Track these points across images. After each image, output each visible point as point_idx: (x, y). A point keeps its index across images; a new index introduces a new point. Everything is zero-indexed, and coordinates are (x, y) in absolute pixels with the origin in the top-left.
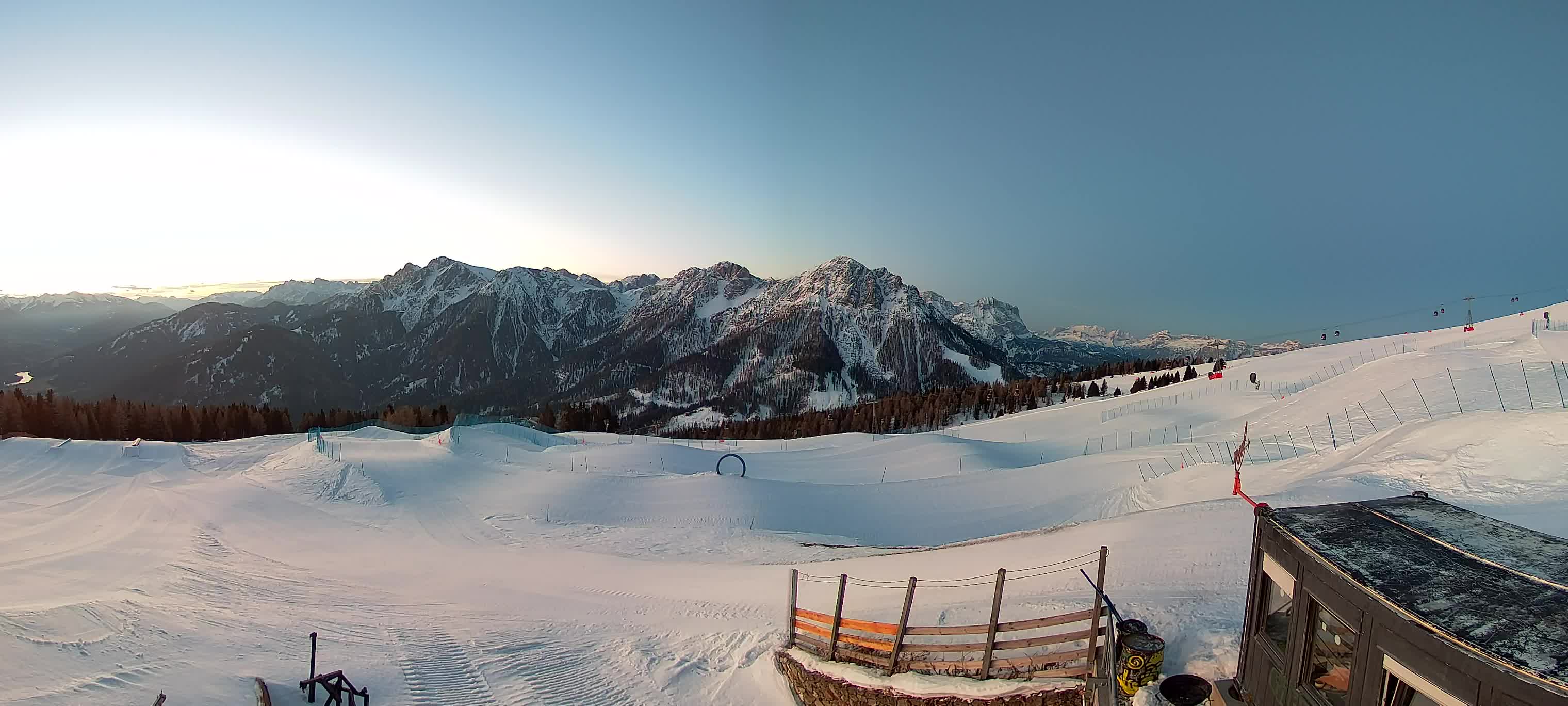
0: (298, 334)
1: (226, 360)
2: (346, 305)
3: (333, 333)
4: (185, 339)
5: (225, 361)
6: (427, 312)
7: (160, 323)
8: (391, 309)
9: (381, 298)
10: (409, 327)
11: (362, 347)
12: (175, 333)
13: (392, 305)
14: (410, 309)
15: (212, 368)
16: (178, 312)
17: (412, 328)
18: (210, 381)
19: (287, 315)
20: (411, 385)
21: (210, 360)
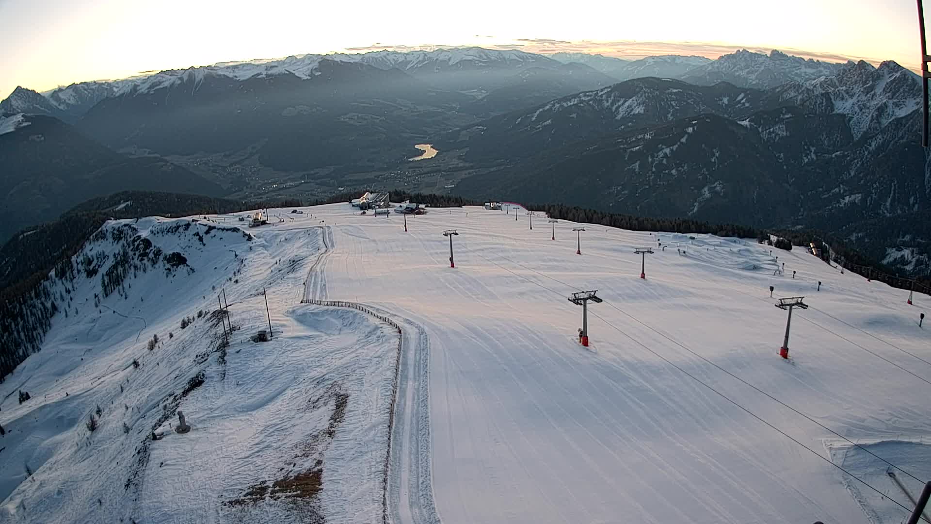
0: (745, 128)
1: (668, 149)
2: (800, 97)
3: (781, 131)
4: (620, 116)
5: (667, 151)
6: (875, 121)
7: (591, 96)
8: (841, 111)
9: (832, 97)
10: (857, 135)
11: (809, 149)
12: (609, 109)
13: (843, 107)
14: (860, 114)
15: (654, 157)
16: (612, 85)
17: (859, 136)
18: (652, 170)
19: (737, 98)
20: (847, 199)
21: (652, 147)
